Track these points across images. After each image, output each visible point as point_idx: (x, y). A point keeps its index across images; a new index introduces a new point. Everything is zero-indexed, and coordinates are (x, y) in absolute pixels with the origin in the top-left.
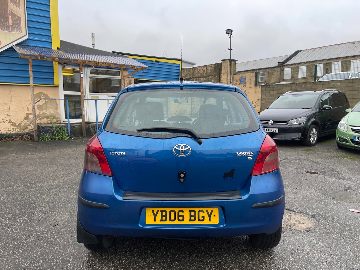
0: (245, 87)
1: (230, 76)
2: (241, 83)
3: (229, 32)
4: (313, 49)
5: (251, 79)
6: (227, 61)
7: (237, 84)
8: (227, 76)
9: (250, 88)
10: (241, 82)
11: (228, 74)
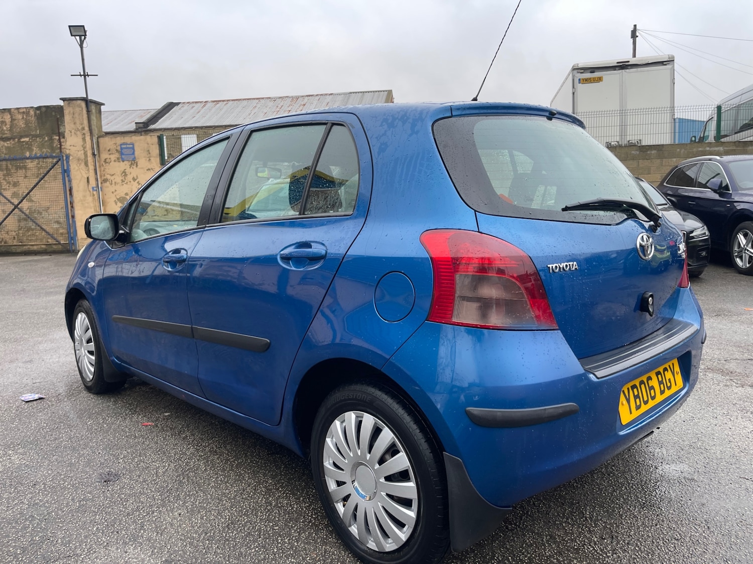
0: (135, 167)
1: (90, 141)
2: (122, 158)
3: (78, 31)
4: (201, 102)
5: (149, 151)
6: (79, 102)
7: (113, 159)
8: (84, 139)
9: (149, 170)
10: (123, 156)
11: (84, 134)
